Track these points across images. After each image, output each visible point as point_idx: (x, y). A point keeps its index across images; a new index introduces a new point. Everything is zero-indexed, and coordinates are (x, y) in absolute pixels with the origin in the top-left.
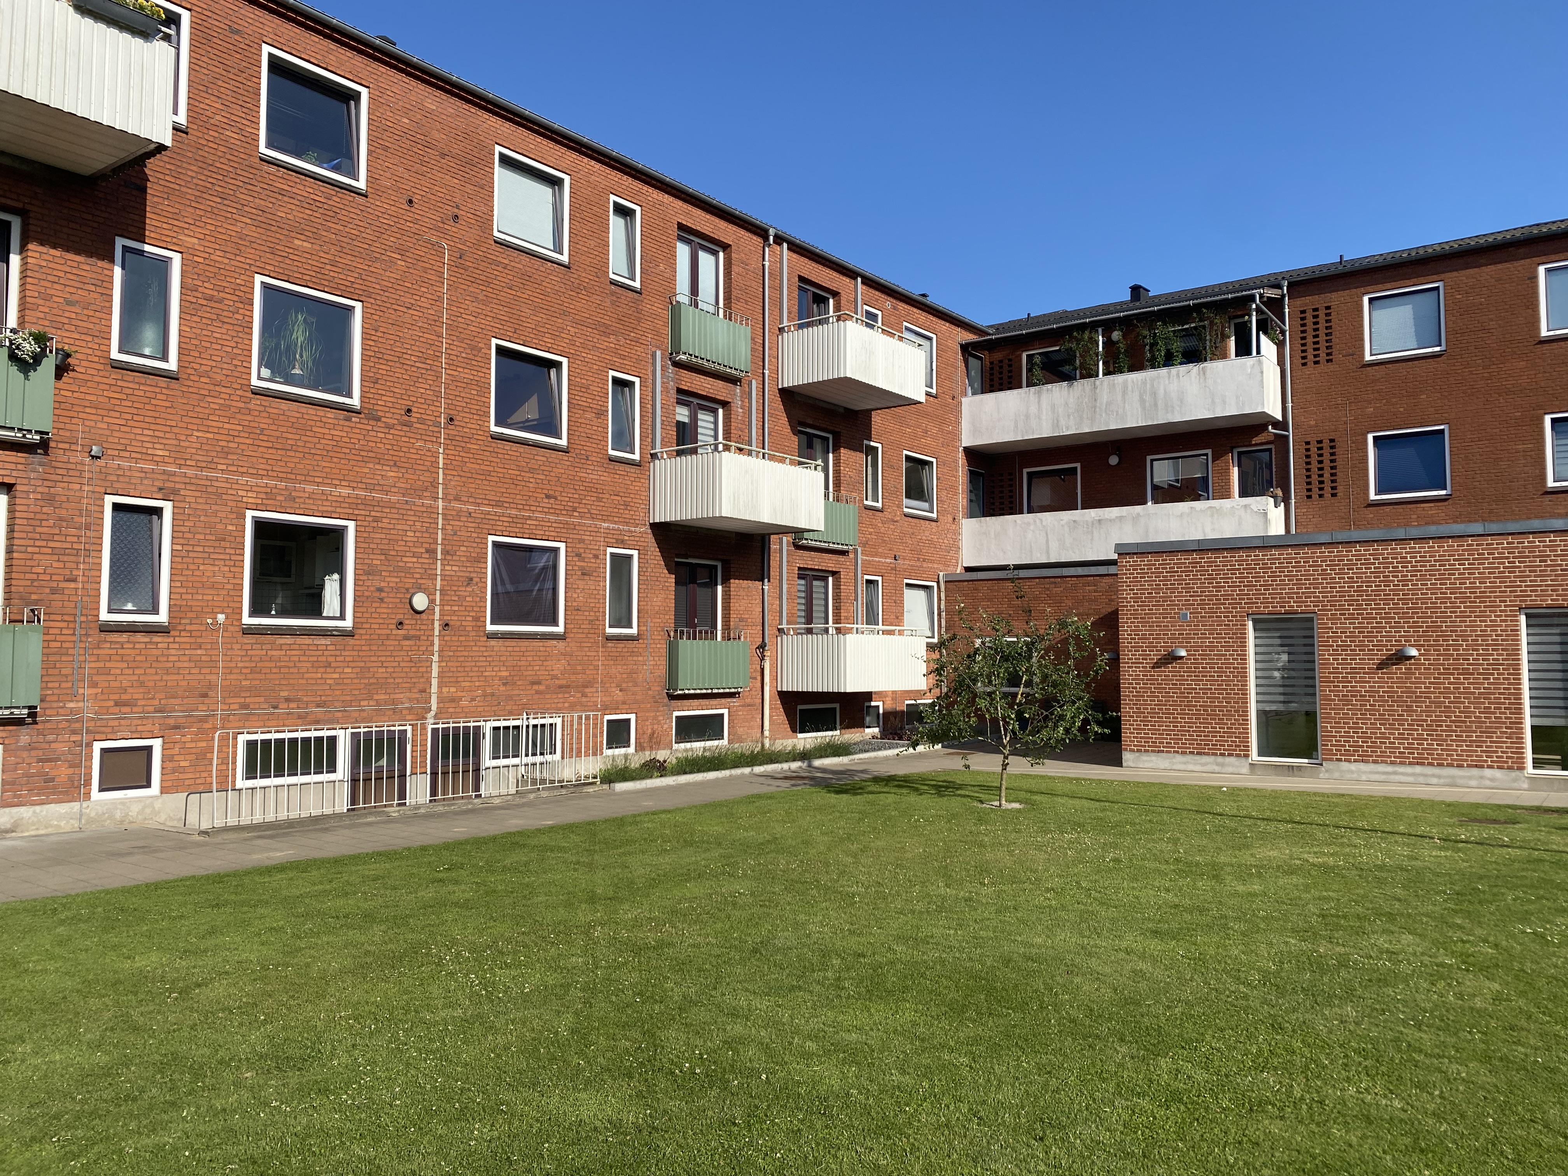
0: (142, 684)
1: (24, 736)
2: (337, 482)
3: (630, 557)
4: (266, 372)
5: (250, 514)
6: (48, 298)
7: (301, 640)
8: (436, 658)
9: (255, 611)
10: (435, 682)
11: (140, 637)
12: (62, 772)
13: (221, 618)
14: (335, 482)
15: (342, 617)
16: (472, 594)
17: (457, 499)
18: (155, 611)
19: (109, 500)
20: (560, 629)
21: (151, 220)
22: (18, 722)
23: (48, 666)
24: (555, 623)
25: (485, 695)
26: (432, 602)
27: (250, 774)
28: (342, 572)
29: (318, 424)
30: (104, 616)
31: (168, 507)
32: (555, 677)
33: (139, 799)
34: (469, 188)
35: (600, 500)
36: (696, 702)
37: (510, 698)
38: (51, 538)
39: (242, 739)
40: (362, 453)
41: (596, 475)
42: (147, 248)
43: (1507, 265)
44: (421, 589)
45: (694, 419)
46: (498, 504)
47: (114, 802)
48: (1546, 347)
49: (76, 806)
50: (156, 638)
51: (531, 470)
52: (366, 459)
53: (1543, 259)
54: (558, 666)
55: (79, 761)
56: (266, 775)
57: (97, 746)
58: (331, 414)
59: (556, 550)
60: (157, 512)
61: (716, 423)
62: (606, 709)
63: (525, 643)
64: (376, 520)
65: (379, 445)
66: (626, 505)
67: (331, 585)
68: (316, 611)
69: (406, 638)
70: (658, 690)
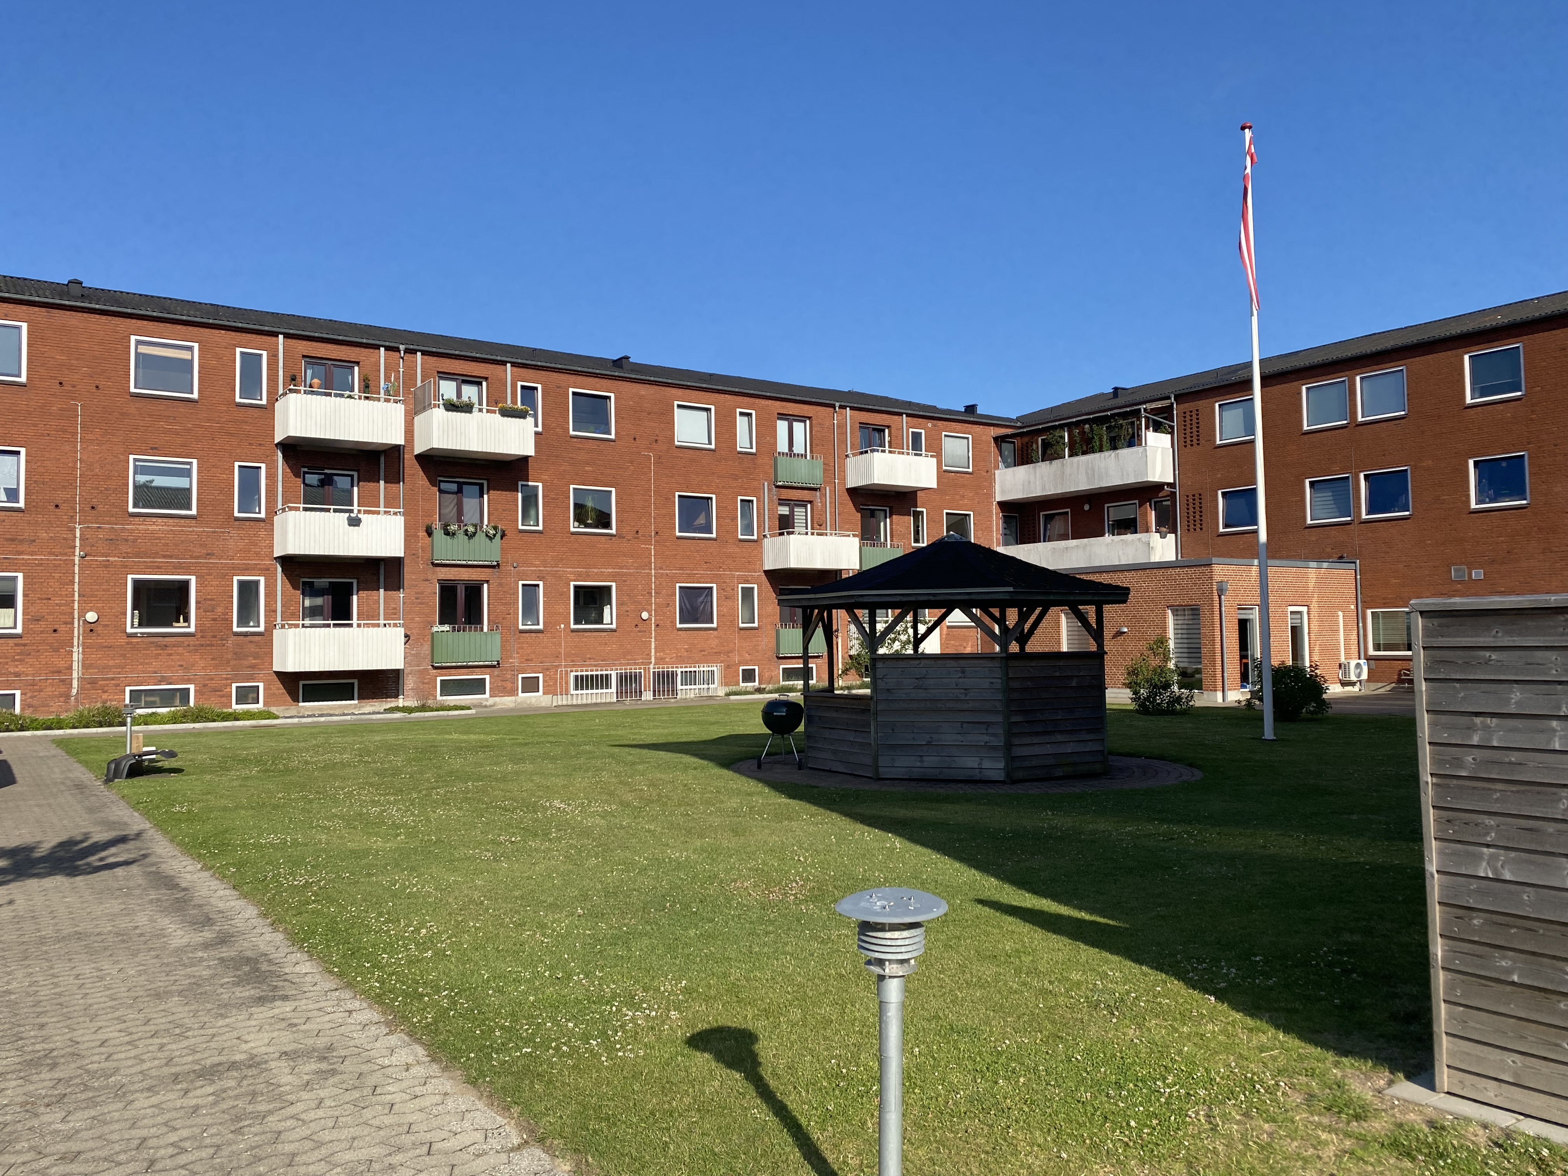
0: (534, 653)
1: (496, 671)
2: (607, 567)
3: (753, 588)
4: (576, 524)
5: (572, 584)
6: (497, 510)
7: (594, 634)
8: (653, 640)
9: (576, 623)
10: (653, 651)
11: (533, 634)
12: (509, 685)
13: (562, 626)
14: (605, 567)
15: (612, 624)
16: (670, 611)
17: (661, 568)
18: (538, 624)
19: (521, 583)
20: (715, 625)
21: (531, 472)
22: (494, 666)
23: (503, 647)
24: (712, 622)
25: (677, 657)
26: (650, 615)
27: (576, 688)
28: (611, 604)
29: (597, 544)
30: (521, 627)
31: (541, 583)
32: (713, 648)
33: (535, 697)
34: (662, 426)
35: (734, 561)
36: (794, 661)
37: (690, 658)
38: (501, 599)
39: (573, 674)
40: (617, 553)
41: (732, 549)
42: (530, 483)
43: (1287, 385)
44: (645, 610)
45: (792, 511)
46: (681, 569)
47: (527, 698)
48: (1306, 437)
49: (513, 698)
50: (539, 635)
51: (698, 551)
52: (619, 555)
53: (1304, 381)
54: (715, 642)
55: (514, 681)
56: (582, 689)
57: (520, 676)
58: (603, 538)
59: (711, 588)
60: (538, 585)
61: (806, 512)
62: (740, 664)
63: (697, 632)
64: (625, 581)
65: (624, 549)
66: (749, 562)
67: (607, 609)
68: (601, 621)
69: (639, 632)
70: (771, 654)
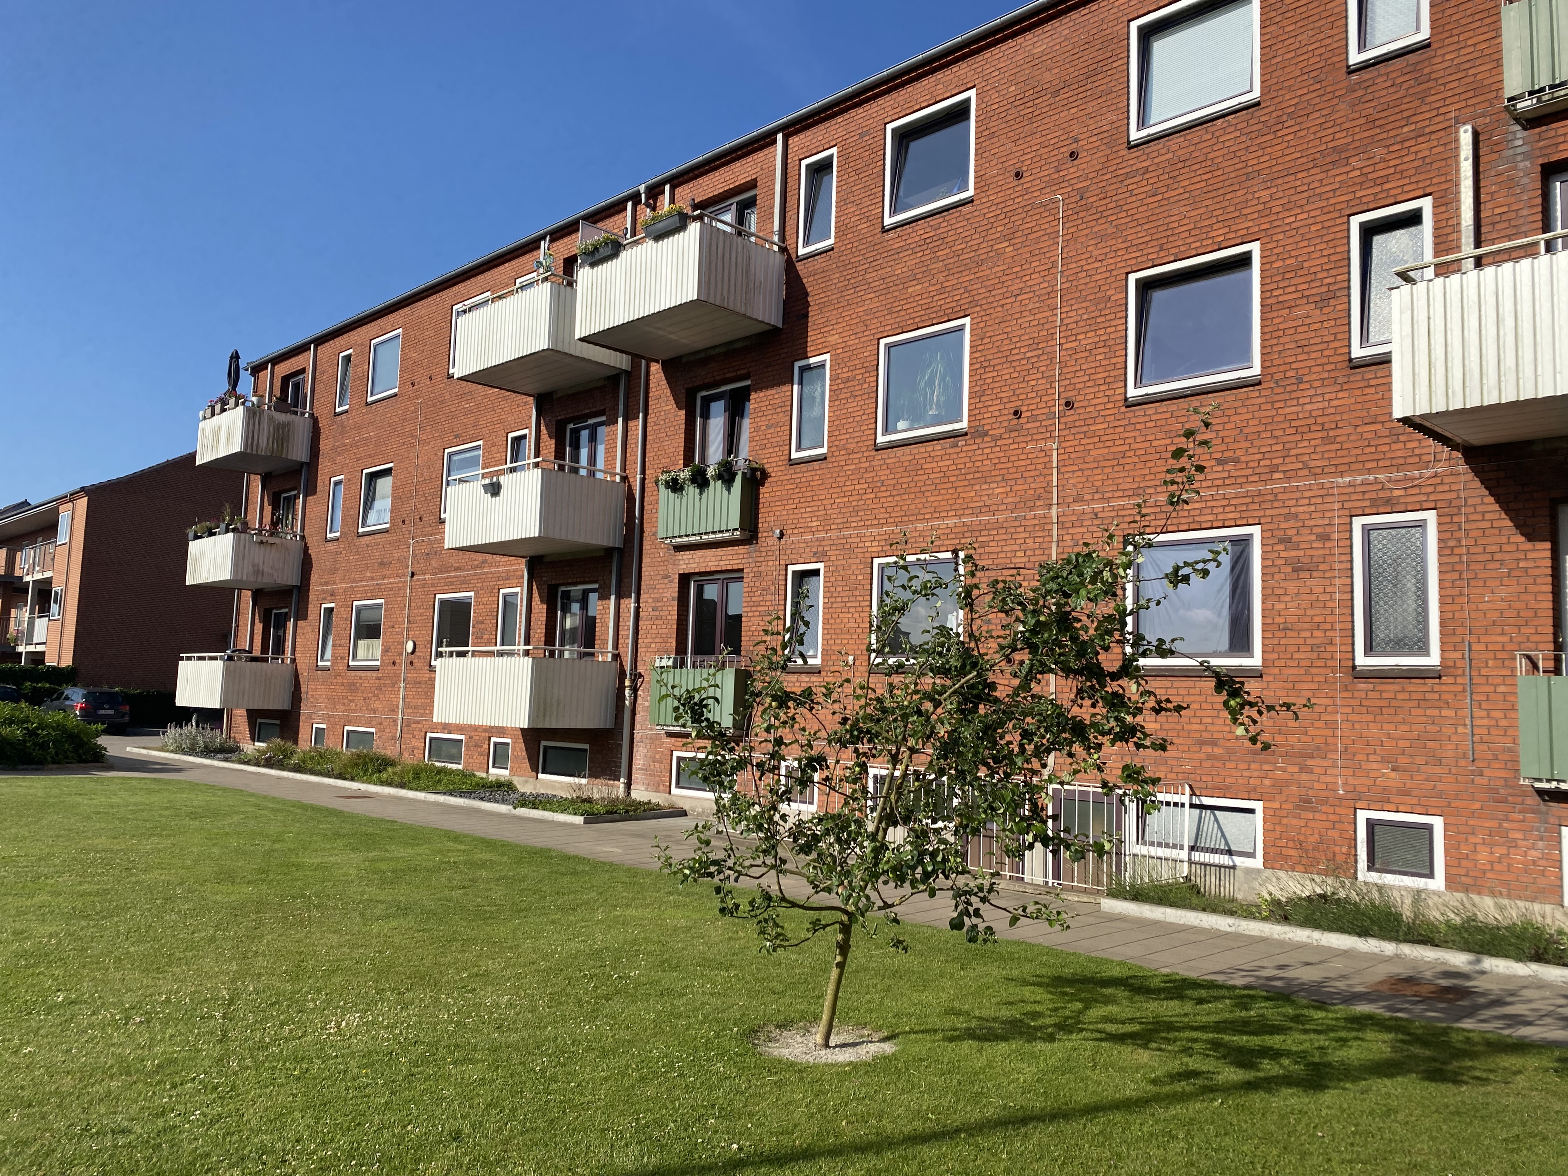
2: (945, 514)
5: (876, 562)
11: (804, 677)
13: (852, 658)
14: (943, 514)
19: (791, 570)
20: (1255, 661)
29: (928, 460)
31: (822, 567)
34: (1090, 106)
39: (871, 773)
40: (968, 477)
41: (1321, 401)
42: (812, 360)
46: (1137, 492)
50: (813, 678)
52: (972, 482)
58: (938, 446)
59: (1247, 539)
60: (816, 573)
62: (1357, 799)
64: (983, 545)
65: (985, 462)
66: (1395, 435)
70: (1506, 776)
